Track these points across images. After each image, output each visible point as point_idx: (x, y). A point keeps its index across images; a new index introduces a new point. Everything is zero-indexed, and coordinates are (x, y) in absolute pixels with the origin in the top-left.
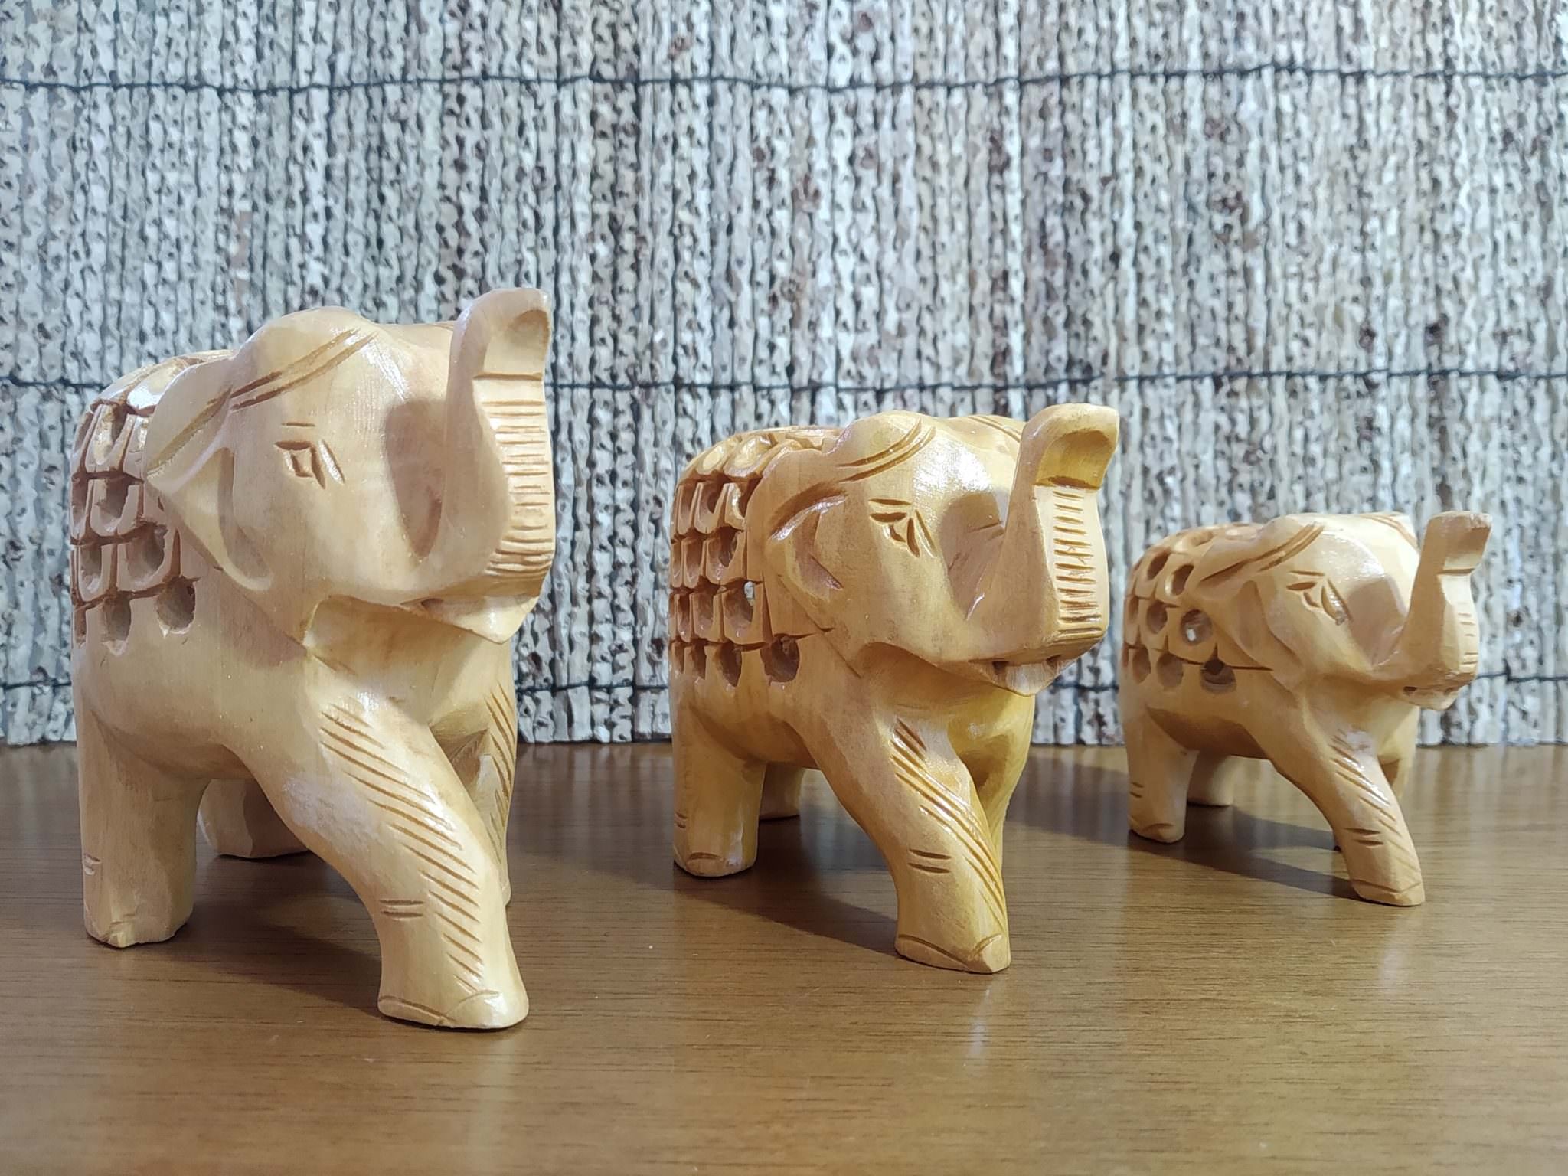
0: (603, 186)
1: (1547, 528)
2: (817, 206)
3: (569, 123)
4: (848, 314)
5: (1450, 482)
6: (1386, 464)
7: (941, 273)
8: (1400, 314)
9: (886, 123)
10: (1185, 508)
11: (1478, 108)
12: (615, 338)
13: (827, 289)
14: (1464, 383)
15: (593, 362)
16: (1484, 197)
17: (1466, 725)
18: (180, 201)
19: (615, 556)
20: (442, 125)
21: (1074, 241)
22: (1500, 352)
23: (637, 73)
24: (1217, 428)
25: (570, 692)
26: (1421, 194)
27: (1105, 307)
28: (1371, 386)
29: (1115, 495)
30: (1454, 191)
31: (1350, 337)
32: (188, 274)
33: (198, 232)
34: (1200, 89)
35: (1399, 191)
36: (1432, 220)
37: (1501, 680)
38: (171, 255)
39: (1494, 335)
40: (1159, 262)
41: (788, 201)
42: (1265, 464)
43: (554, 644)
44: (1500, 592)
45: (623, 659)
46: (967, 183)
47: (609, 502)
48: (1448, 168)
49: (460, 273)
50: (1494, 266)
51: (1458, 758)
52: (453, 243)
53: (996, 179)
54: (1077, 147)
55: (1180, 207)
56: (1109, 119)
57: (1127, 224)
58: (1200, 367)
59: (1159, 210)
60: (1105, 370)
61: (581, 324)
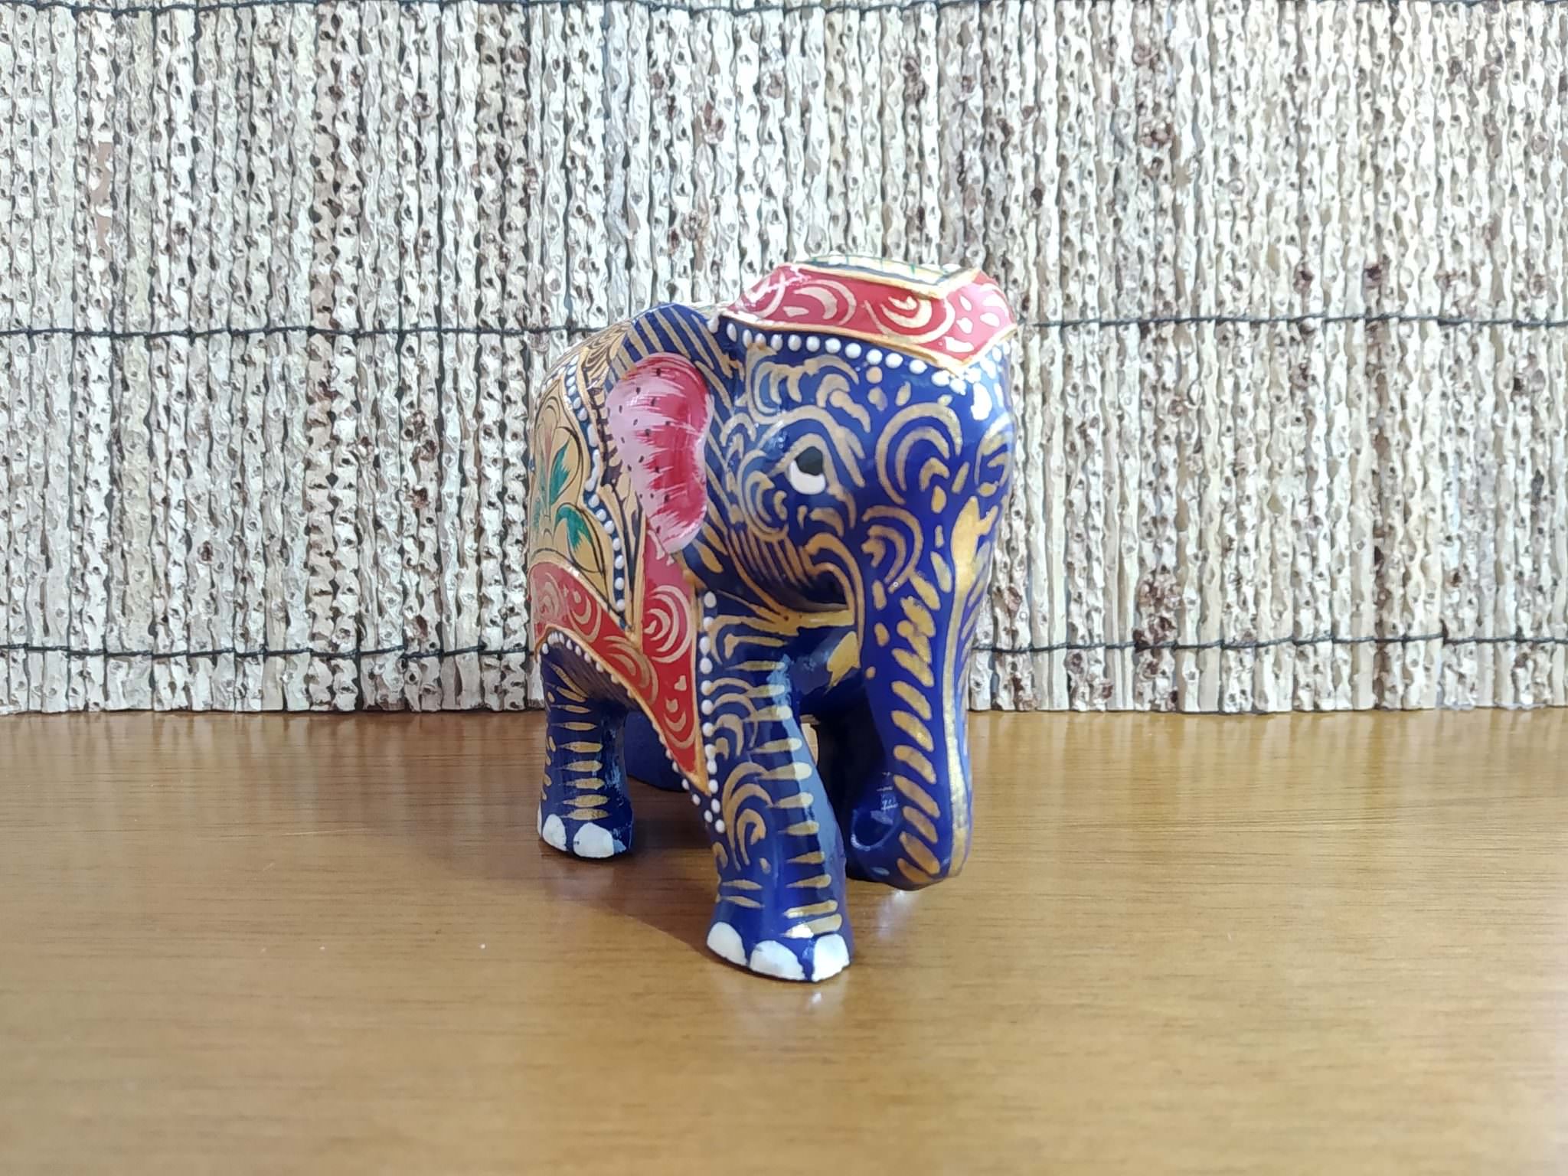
0: (489, 115)
1: (1488, 483)
2: (721, 139)
3: (454, 46)
4: (754, 254)
5: (1388, 434)
6: (1320, 414)
7: (852, 212)
8: (1338, 256)
9: (794, 47)
10: (1108, 462)
11: (1424, 36)
12: (503, 280)
13: (732, 227)
14: (1404, 329)
15: (479, 305)
16: (1429, 130)
17: (1400, 689)
18: (34, 131)
19: (505, 513)
20: (317, 49)
21: (993, 177)
22: (1443, 296)
24: (1143, 376)
25: (457, 657)
26: (1362, 127)
27: (1026, 247)
28: (1306, 332)
29: (1035, 449)
30: (1399, 124)
31: (1284, 280)
32: (45, 211)
33: (54, 164)
34: (1129, 13)
35: (1339, 124)
36: (1374, 155)
37: (1439, 642)
38: (25, 189)
39: (1437, 278)
40: (1083, 198)
41: (689, 132)
42: (1192, 415)
43: (440, 606)
44: (1437, 549)
45: (515, 622)
46: (880, 114)
47: (498, 455)
48: (1392, 100)
49: (336, 210)
50: (1438, 206)
51: (1391, 722)
52: (329, 177)
53: (912, 110)
54: (998, 76)
55: (1106, 140)
56: (1033, 43)
57: (1050, 158)
58: (1125, 312)
59: (1084, 143)
60: (1025, 315)
61: (466, 264)
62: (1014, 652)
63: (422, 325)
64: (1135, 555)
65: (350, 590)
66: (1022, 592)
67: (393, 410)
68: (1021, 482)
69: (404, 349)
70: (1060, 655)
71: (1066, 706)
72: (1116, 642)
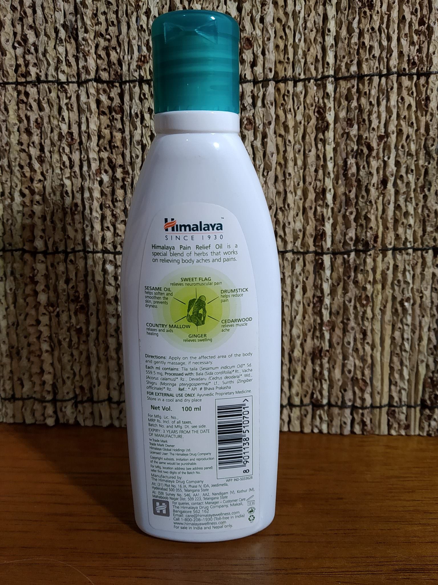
0: (104, 142)
3: (85, 106)
7: (288, 190)
9: (259, 103)
10: (413, 319)
12: (114, 227)
15: (103, 240)
20: (19, 108)
21: (362, 173)
23: (121, 76)
25: (99, 404)
29: (377, 311)
40: (408, 184)
46: (304, 137)
52: (28, 175)
53: (321, 136)
54: (366, 118)
55: (421, 153)
56: (385, 101)
57: (392, 162)
58: (427, 243)
59: (409, 154)
60: (375, 245)
61: (96, 220)
62: (363, 408)
63: (76, 249)
64: (424, 364)
65: (50, 373)
66: (368, 381)
67: (64, 290)
68: (370, 328)
69: (68, 261)
70: (385, 410)
71: (386, 433)
72: (413, 404)
